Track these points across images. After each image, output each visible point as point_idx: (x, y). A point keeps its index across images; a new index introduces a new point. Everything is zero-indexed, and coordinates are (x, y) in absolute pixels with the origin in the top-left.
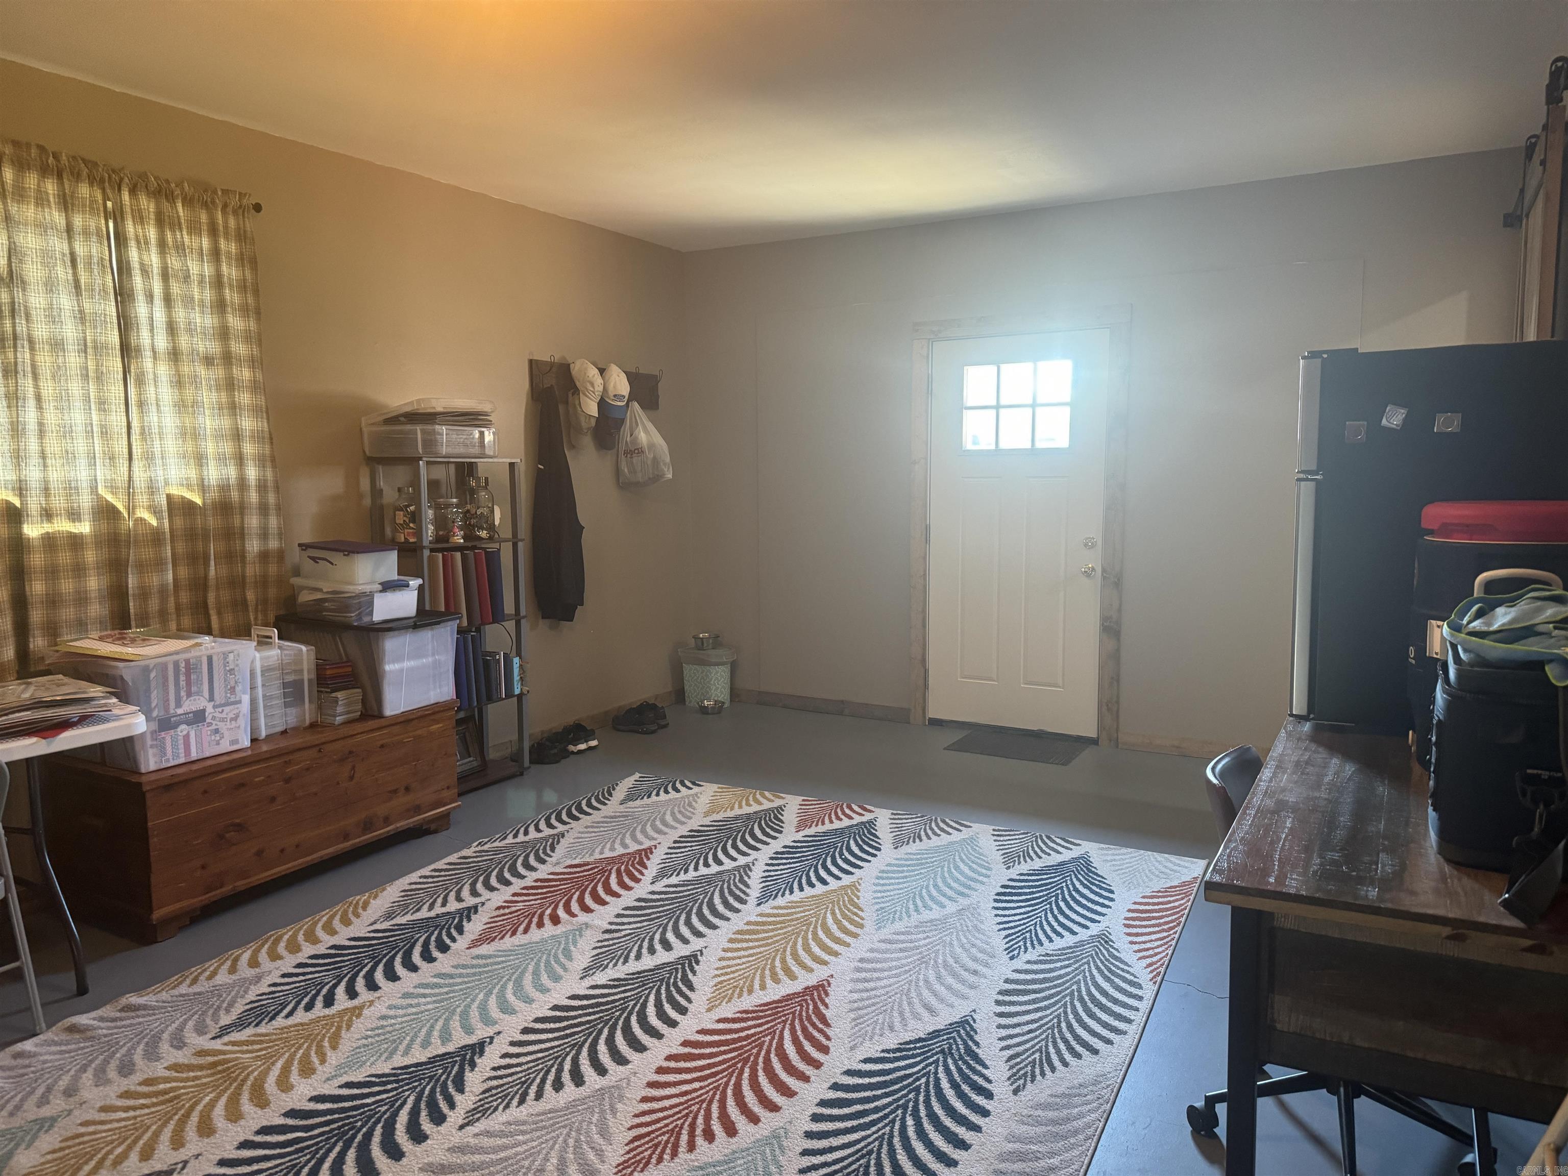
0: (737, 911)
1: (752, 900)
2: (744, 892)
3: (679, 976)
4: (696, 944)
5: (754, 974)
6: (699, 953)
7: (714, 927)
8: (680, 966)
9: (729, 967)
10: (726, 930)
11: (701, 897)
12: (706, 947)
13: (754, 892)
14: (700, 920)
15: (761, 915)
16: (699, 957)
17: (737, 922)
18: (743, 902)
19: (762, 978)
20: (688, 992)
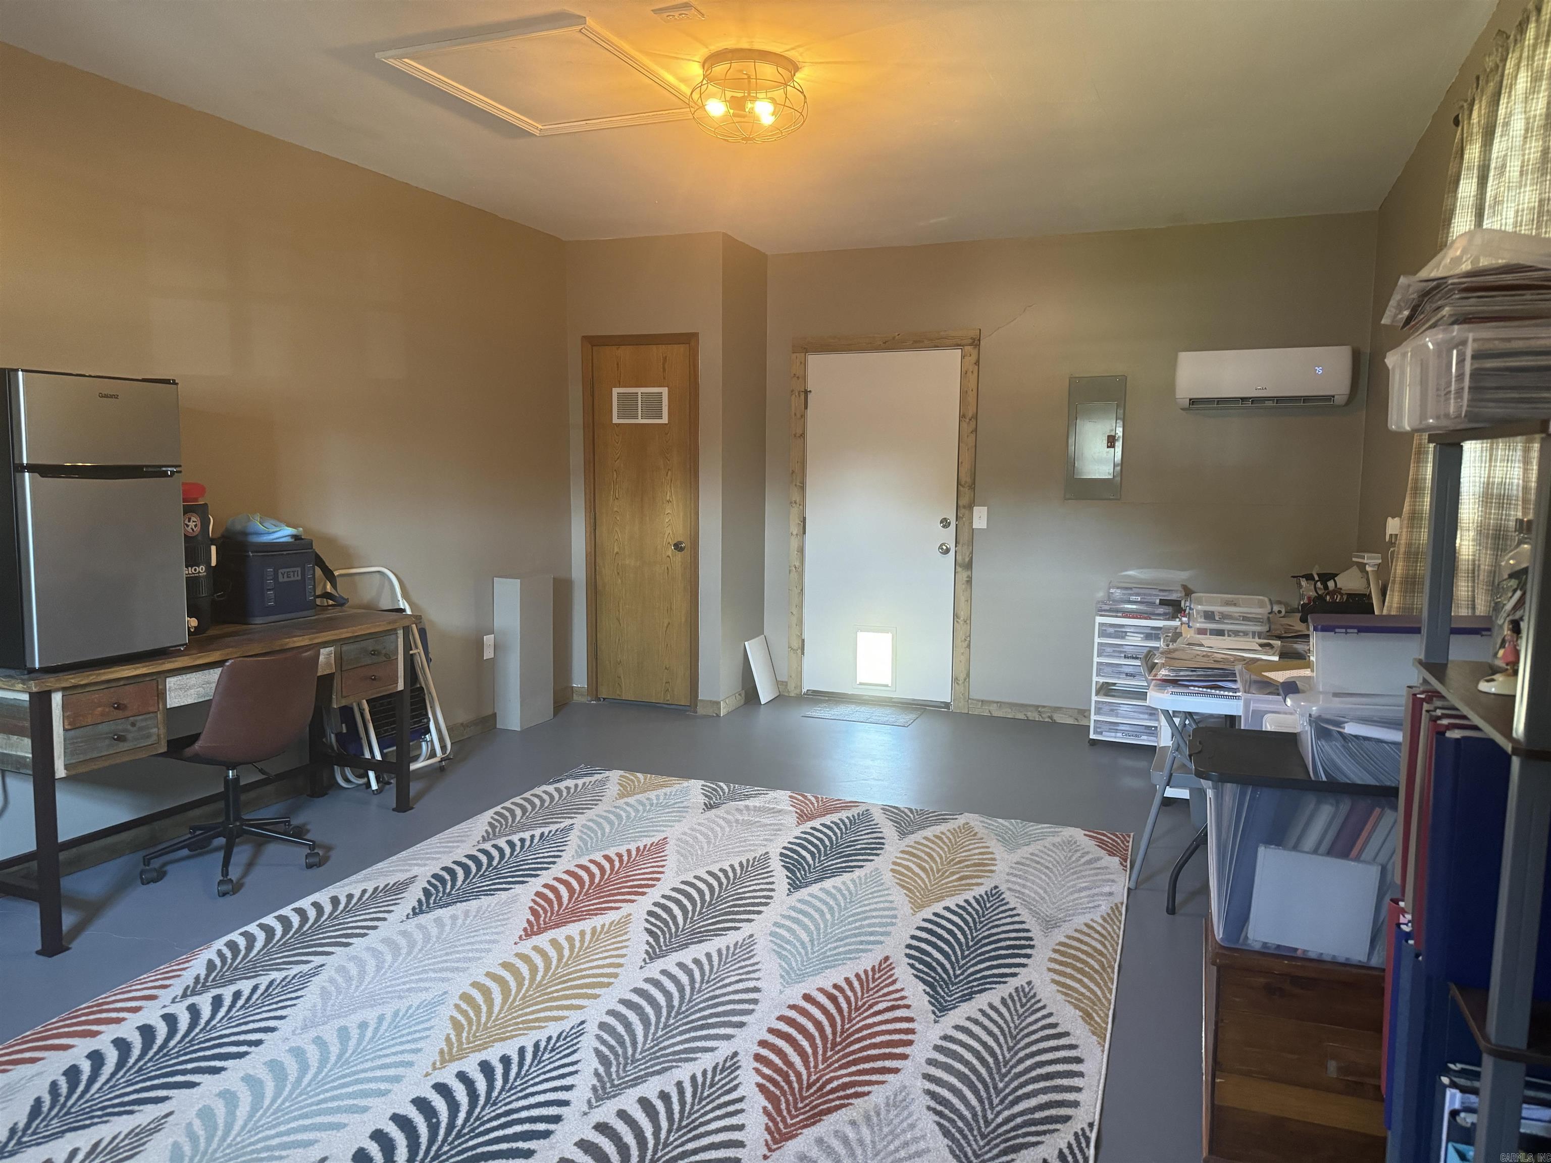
0: (611, 1013)
1: (592, 1028)
2: (604, 1042)
3: (662, 940)
4: (654, 970)
5: (590, 943)
6: (648, 961)
7: (637, 991)
8: (664, 948)
9: (617, 949)
10: (622, 988)
11: (660, 1033)
12: (641, 968)
13: (588, 1043)
14: (655, 1000)
15: (581, 1007)
16: (647, 957)
17: (609, 999)
18: (603, 1026)
19: (582, 941)
20: (649, 926)
